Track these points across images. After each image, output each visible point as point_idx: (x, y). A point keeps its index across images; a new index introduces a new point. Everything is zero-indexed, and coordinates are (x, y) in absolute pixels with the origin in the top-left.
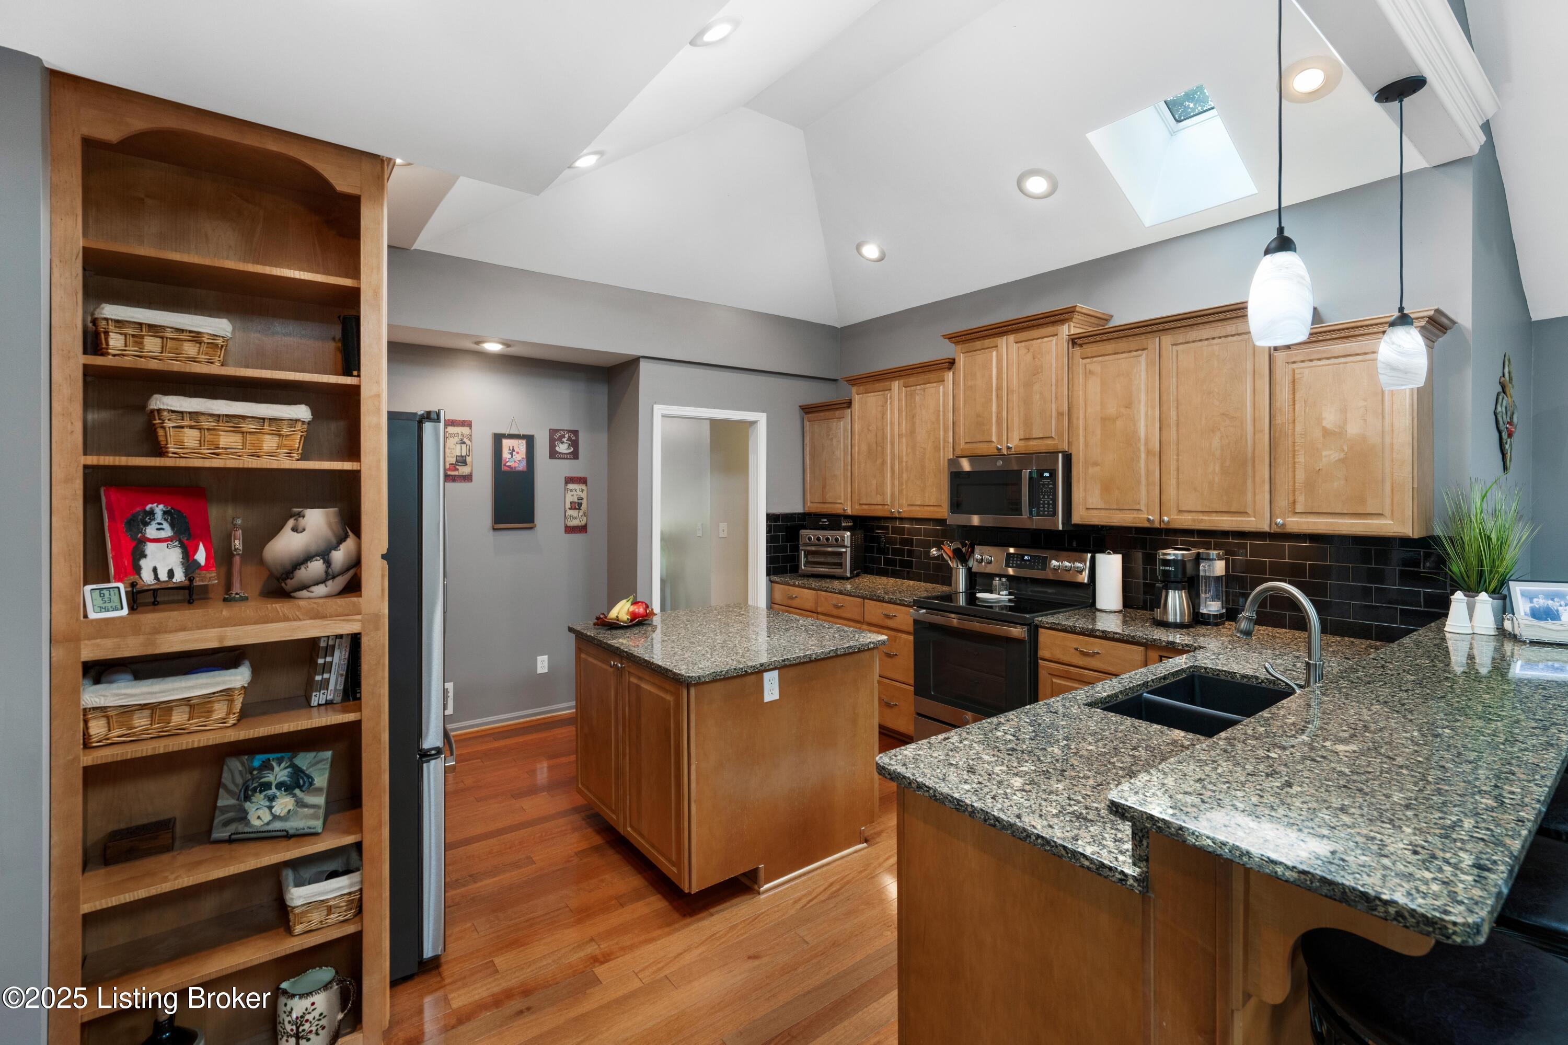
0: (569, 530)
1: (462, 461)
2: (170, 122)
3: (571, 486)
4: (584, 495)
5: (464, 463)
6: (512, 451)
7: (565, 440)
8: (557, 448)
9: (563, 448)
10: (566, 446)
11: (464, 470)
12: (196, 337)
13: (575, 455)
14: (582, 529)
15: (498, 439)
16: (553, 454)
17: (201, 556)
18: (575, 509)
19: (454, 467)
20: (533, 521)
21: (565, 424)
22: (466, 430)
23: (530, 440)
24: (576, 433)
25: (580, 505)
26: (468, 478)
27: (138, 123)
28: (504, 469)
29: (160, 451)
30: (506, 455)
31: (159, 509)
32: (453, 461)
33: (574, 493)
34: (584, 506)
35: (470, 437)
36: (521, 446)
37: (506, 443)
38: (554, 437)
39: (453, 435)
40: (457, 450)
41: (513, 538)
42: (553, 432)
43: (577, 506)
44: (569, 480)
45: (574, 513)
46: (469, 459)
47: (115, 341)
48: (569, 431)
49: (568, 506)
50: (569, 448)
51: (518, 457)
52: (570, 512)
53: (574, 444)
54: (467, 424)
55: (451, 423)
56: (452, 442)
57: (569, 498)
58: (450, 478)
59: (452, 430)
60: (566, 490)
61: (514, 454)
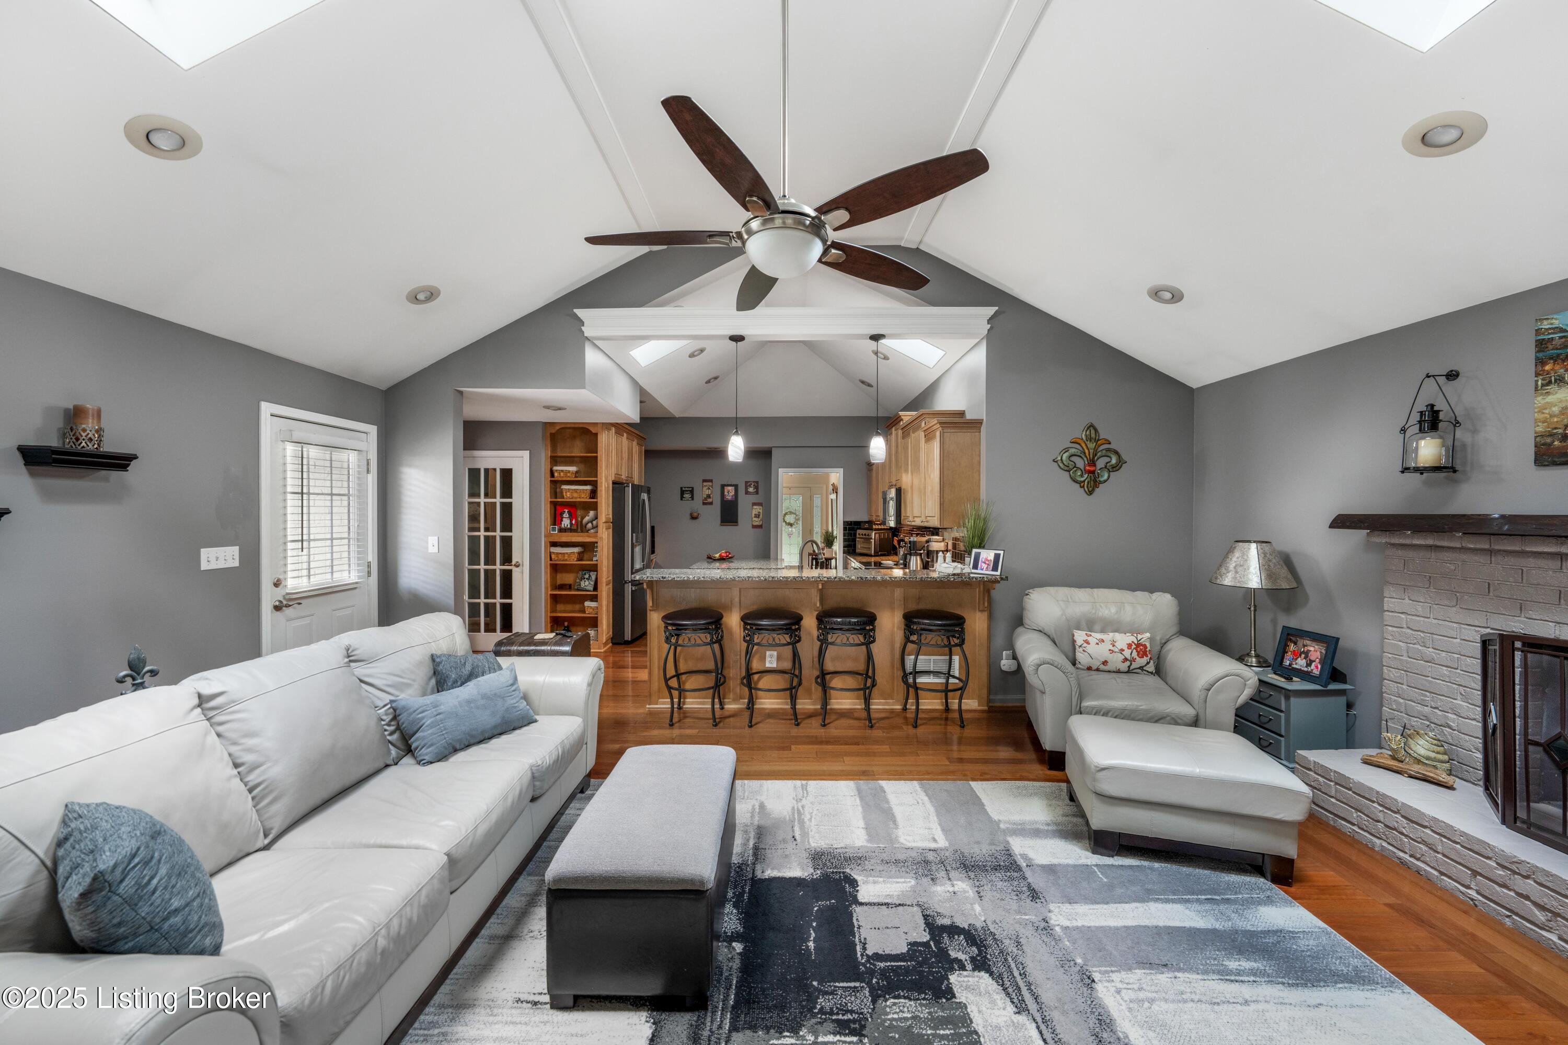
0: (754, 527)
1: (709, 496)
2: (563, 426)
3: (755, 507)
4: (761, 511)
5: (710, 497)
7: (752, 486)
8: (748, 490)
9: (751, 490)
11: (710, 500)
12: (569, 471)
13: (757, 493)
14: (760, 527)
15: (723, 486)
16: (747, 493)
17: (574, 522)
19: (706, 499)
20: (737, 522)
21: (751, 478)
22: (710, 483)
23: (736, 487)
24: (757, 482)
25: (759, 515)
26: (711, 503)
27: (558, 428)
29: (563, 497)
30: (726, 493)
31: (566, 511)
32: (706, 496)
33: (757, 510)
34: (761, 516)
35: (712, 486)
37: (727, 489)
38: (747, 485)
39: (705, 486)
40: (707, 492)
41: (729, 529)
42: (746, 482)
43: (757, 516)
44: (754, 504)
45: (756, 519)
46: (711, 495)
47: (556, 474)
48: (754, 482)
49: (754, 515)
50: (754, 490)
51: (731, 494)
52: (754, 519)
53: (756, 488)
54: (711, 481)
55: (704, 481)
56: (705, 489)
57: (754, 512)
58: (704, 504)
59: (705, 484)
60: (752, 509)
61: (730, 492)
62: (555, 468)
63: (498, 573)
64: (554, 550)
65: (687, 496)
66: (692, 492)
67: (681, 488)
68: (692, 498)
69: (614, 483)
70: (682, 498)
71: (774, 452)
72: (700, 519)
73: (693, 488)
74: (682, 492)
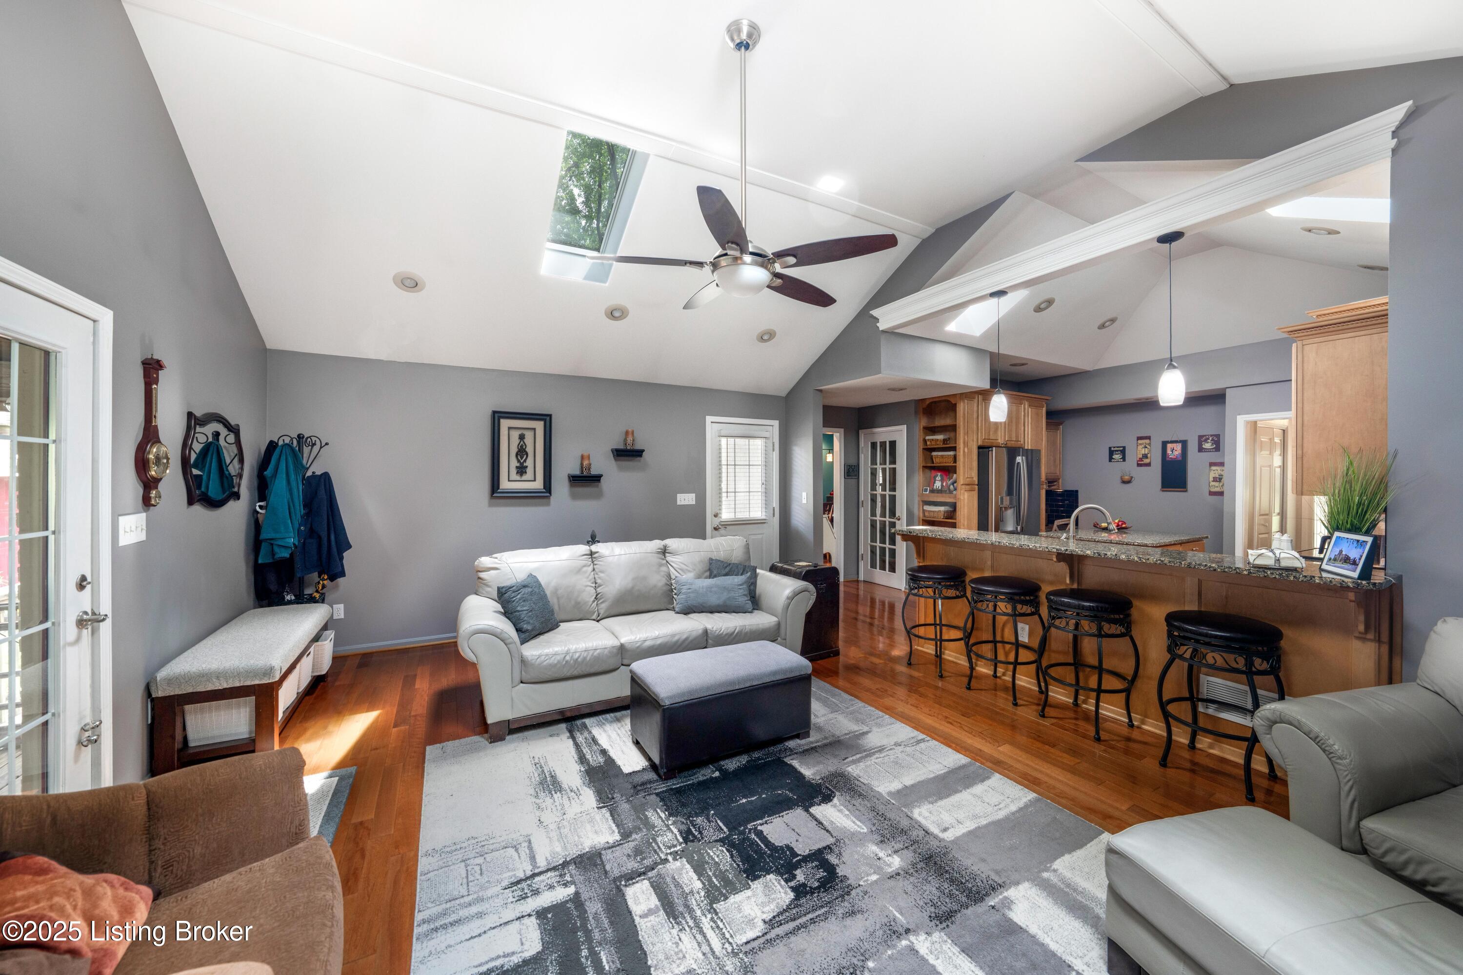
0: (1212, 493)
1: (1145, 456)
2: (931, 401)
3: (1213, 468)
4: (1223, 473)
5: (1147, 458)
6: (1172, 450)
7: (1209, 441)
8: (1203, 446)
9: (1208, 446)
10: (1210, 444)
11: (1146, 461)
12: (937, 440)
13: (1217, 449)
14: (1222, 493)
15: (1164, 444)
16: (1201, 450)
17: (944, 484)
18: (1217, 481)
19: (1141, 460)
20: (1185, 488)
21: (1207, 432)
22: (1147, 441)
24: (1217, 436)
25: (1220, 479)
26: (1149, 465)
27: (928, 402)
28: (1168, 459)
29: (933, 463)
30: (1169, 452)
31: (939, 474)
32: (1141, 456)
33: (1216, 472)
34: (1223, 480)
35: (1150, 444)
36: (1178, 447)
37: (1170, 446)
38: (1202, 439)
39: (1141, 444)
40: (1143, 451)
41: (1174, 496)
42: (1200, 437)
43: (1218, 479)
44: (1212, 464)
45: (1217, 484)
46: (1149, 455)
47: (928, 443)
48: (1212, 435)
49: (1211, 479)
50: (1212, 445)
51: (1176, 453)
52: (1213, 483)
53: (1216, 443)
54: (1149, 438)
55: (1139, 438)
56: (1140, 447)
57: (1212, 475)
58: (1139, 465)
59: (1140, 442)
60: (1210, 470)
61: (1174, 451)
62: (927, 438)
63: (887, 523)
64: (927, 508)
65: (1117, 457)
66: (1123, 451)
67: (1110, 448)
68: (1124, 459)
69: (980, 448)
70: (1111, 459)
71: (1229, 393)
72: (1134, 482)
73: (1124, 448)
74: (1111, 453)
